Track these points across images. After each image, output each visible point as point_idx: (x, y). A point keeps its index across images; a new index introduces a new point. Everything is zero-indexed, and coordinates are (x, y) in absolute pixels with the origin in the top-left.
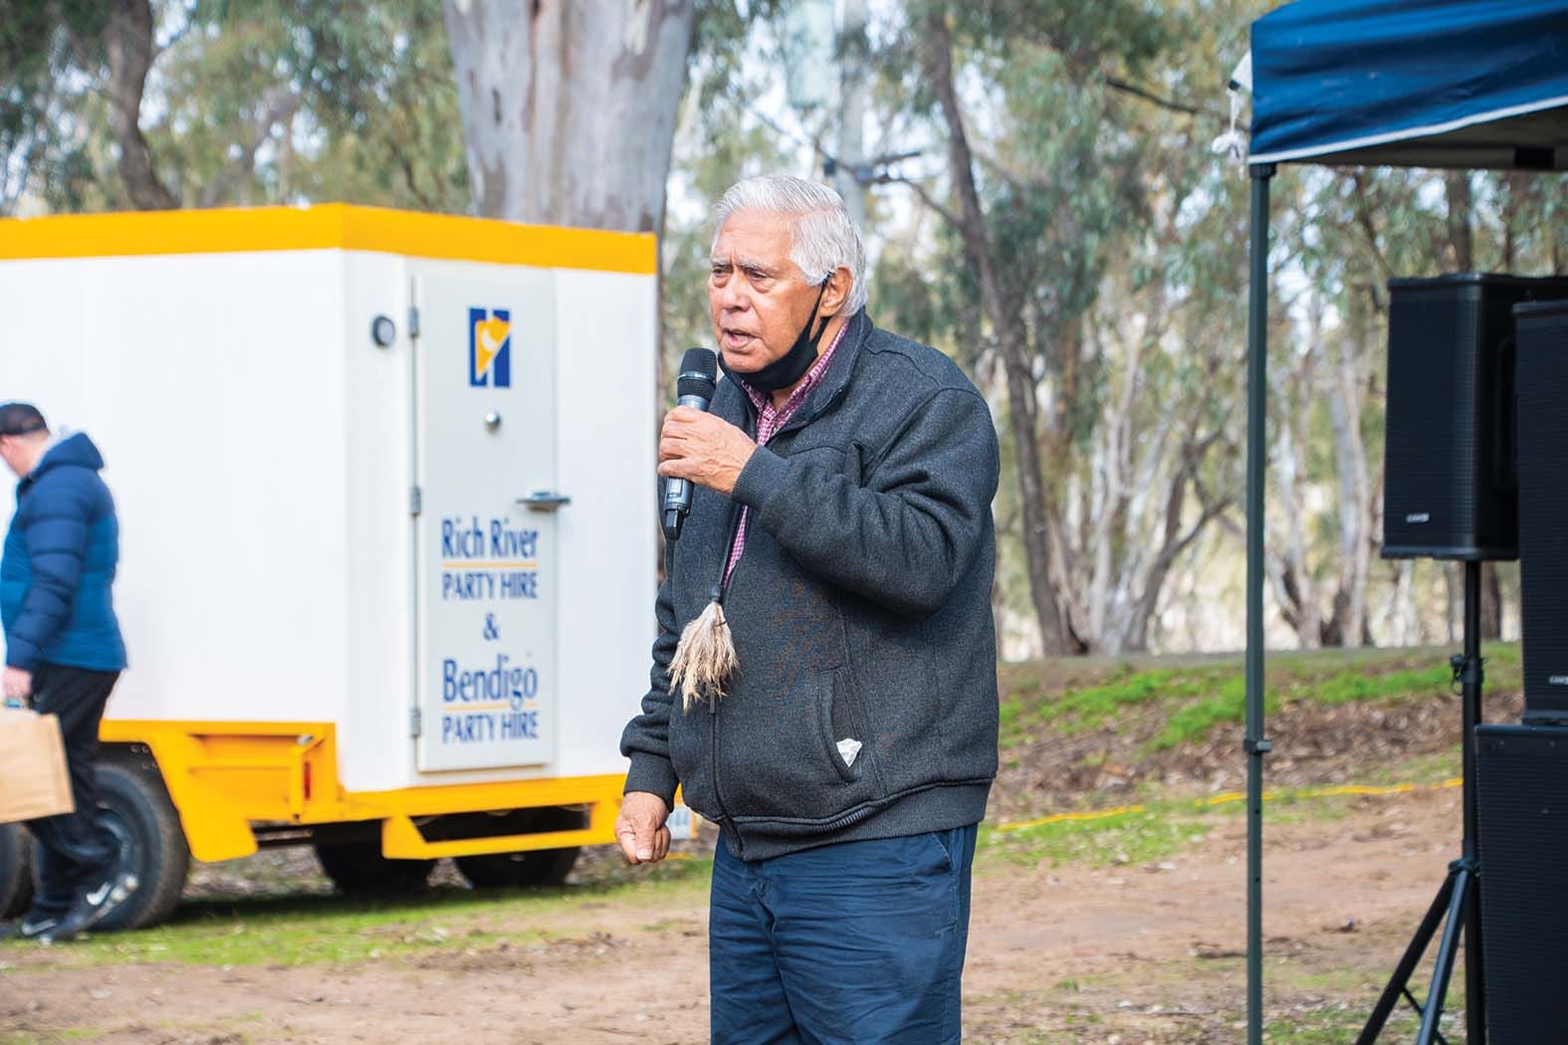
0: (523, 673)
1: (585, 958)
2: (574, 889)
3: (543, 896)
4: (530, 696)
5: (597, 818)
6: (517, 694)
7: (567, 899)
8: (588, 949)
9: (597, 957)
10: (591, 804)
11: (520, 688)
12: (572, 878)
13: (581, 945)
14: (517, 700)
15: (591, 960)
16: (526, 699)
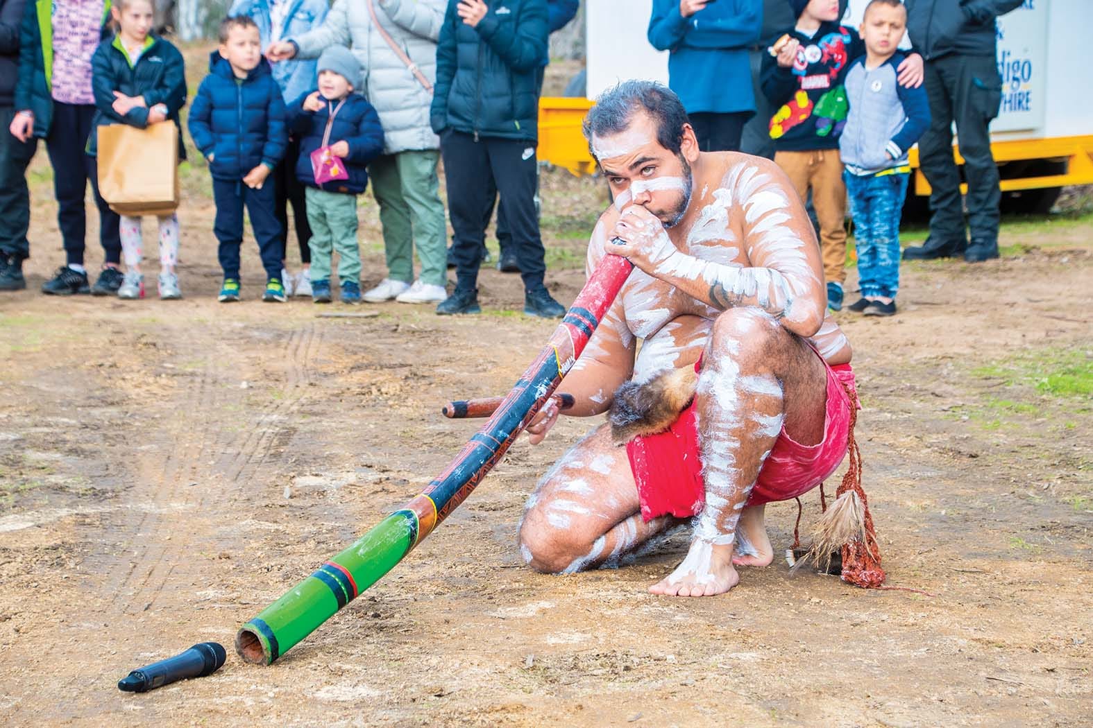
0: (1021, 64)
1: (1052, 265)
2: (1054, 217)
3: (1031, 221)
4: (1025, 80)
5: (1073, 166)
6: (1015, 79)
7: (1048, 223)
8: (1055, 259)
9: (1062, 264)
10: (1070, 157)
11: (1018, 75)
12: (1056, 208)
13: (1051, 256)
14: (1015, 84)
15: (1057, 266)
16: (1022, 83)
